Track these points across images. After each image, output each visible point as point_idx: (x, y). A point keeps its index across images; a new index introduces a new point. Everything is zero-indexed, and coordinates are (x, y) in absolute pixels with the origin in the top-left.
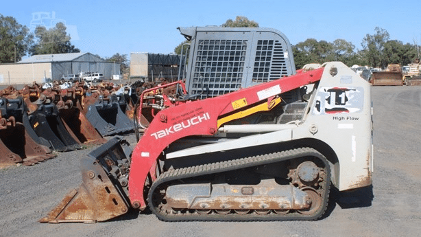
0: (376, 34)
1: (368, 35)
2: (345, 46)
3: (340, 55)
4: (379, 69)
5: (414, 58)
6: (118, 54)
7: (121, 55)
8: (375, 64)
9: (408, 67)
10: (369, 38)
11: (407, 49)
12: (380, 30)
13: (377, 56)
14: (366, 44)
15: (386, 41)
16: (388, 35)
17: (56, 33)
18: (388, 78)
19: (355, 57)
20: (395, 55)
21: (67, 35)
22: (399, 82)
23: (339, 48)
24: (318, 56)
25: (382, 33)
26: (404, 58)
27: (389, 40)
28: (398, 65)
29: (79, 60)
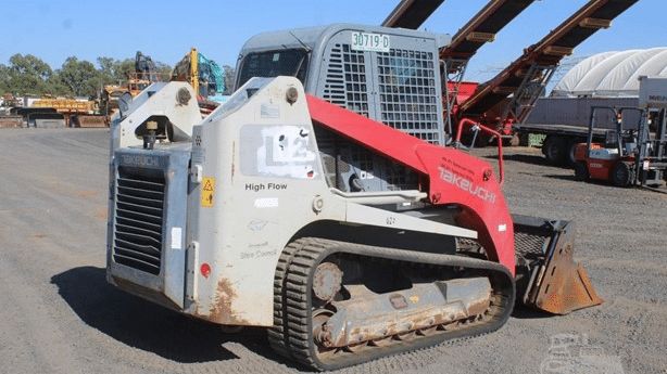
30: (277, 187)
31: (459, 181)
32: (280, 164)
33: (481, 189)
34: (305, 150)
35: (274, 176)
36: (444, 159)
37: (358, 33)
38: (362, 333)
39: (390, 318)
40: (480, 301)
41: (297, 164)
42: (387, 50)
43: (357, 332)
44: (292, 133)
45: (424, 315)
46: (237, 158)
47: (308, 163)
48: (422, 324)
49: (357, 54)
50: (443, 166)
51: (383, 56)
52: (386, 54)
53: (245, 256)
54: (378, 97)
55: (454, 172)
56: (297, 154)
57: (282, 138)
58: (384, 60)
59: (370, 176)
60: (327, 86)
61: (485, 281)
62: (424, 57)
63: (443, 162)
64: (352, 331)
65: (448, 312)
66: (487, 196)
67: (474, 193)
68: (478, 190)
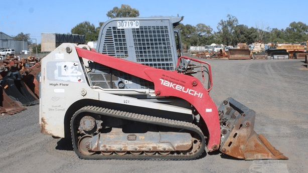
0: (228, 20)
1: (222, 21)
2: (205, 29)
3: (201, 36)
4: (231, 47)
5: (257, 39)
6: (22, 33)
7: (24, 34)
8: (228, 43)
9: (252, 45)
10: (223, 23)
11: (252, 31)
12: (231, 17)
13: (229, 37)
14: (221, 27)
15: (235, 26)
16: (237, 21)
18: (240, 54)
19: (213, 37)
20: (242, 36)
22: (248, 57)
23: (200, 30)
24: (185, 37)
25: (232, 19)
26: (249, 38)
27: (238, 24)
28: (245, 44)
30: (64, 85)
31: (175, 86)
32: (65, 76)
33: (191, 90)
34: (76, 71)
35: (62, 81)
36: (164, 75)
37: (121, 22)
38: (107, 147)
39: (123, 143)
40: (185, 144)
41: (73, 76)
42: (138, 27)
43: (105, 146)
44: (70, 65)
45: (145, 145)
46: (46, 74)
47: (78, 76)
48: (143, 149)
49: (121, 30)
50: (163, 79)
52: (137, 29)
53: (50, 110)
54: (134, 48)
55: (170, 82)
56: (73, 72)
57: (65, 66)
58: (136, 32)
59: (130, 82)
60: (105, 45)
61: (188, 135)
62: (162, 28)
63: (163, 77)
64: (102, 146)
65: (162, 147)
66: (196, 94)
67: (186, 92)
68: (189, 91)
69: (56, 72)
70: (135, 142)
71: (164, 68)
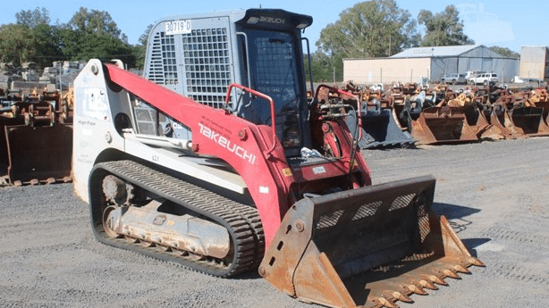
17: (445, 19)
21: (460, 21)
29: (469, 55)
30: (91, 124)
31: (217, 138)
32: (92, 111)
33: (239, 148)
34: (102, 104)
35: (90, 117)
36: (204, 117)
37: (170, 23)
38: (130, 229)
39: (147, 228)
40: (219, 246)
41: (99, 111)
42: (190, 32)
43: (127, 228)
47: (104, 111)
48: (170, 243)
49: (170, 38)
50: (202, 123)
51: (187, 37)
52: (189, 35)
53: (79, 161)
54: (184, 68)
55: (212, 129)
56: (99, 105)
57: (92, 95)
59: (180, 127)
60: (152, 62)
61: (225, 231)
62: (219, 33)
63: (202, 119)
64: (124, 226)
65: (191, 244)
66: (245, 155)
67: (233, 151)
68: (236, 149)
69: (84, 102)
70: (161, 228)
71: (210, 104)
